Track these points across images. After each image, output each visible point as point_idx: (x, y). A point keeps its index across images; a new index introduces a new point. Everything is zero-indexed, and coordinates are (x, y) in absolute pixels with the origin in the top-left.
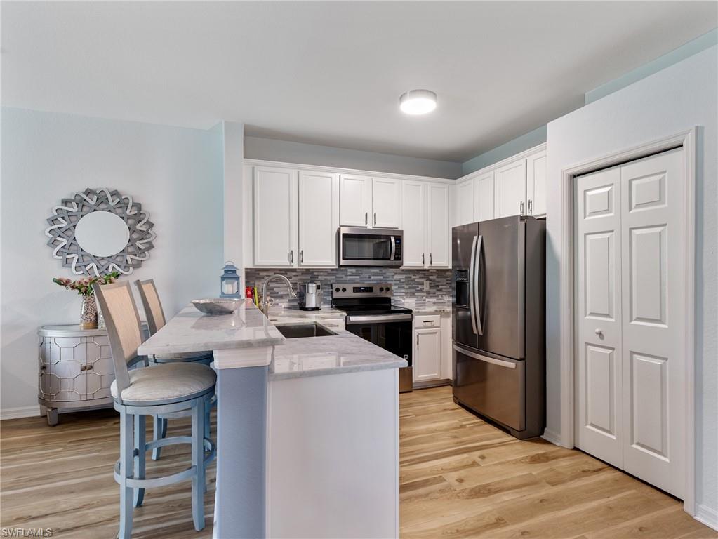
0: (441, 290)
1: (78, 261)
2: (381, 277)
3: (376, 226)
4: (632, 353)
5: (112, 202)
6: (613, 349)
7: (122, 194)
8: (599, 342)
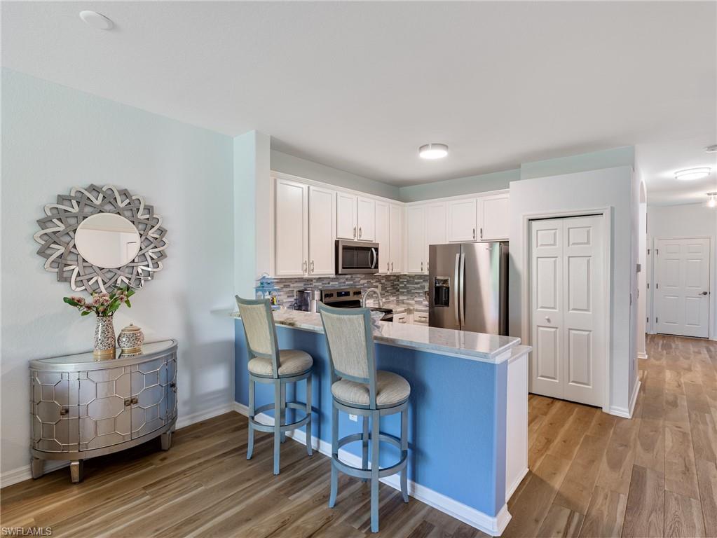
0: (387, 292)
1: (79, 275)
2: (352, 282)
3: (361, 239)
4: (570, 329)
5: (122, 204)
6: (557, 328)
7: (131, 193)
8: (548, 324)
